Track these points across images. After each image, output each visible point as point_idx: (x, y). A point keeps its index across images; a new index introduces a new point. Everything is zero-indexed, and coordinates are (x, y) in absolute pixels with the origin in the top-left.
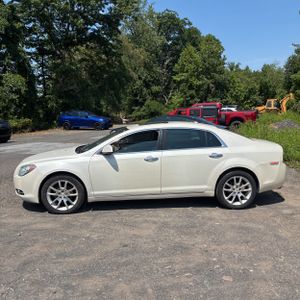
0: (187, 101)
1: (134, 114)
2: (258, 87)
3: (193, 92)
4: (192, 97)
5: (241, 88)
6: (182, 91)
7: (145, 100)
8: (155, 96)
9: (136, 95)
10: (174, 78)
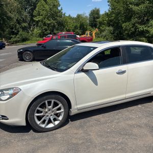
0: (43, 32)
1: (12, 40)
2: (79, 25)
3: (46, 27)
4: (46, 30)
5: (71, 25)
6: (40, 26)
7: (18, 31)
8: (24, 29)
9: (12, 28)
10: (35, 19)
